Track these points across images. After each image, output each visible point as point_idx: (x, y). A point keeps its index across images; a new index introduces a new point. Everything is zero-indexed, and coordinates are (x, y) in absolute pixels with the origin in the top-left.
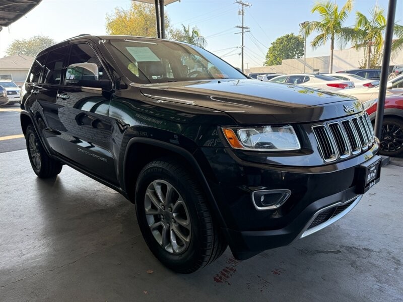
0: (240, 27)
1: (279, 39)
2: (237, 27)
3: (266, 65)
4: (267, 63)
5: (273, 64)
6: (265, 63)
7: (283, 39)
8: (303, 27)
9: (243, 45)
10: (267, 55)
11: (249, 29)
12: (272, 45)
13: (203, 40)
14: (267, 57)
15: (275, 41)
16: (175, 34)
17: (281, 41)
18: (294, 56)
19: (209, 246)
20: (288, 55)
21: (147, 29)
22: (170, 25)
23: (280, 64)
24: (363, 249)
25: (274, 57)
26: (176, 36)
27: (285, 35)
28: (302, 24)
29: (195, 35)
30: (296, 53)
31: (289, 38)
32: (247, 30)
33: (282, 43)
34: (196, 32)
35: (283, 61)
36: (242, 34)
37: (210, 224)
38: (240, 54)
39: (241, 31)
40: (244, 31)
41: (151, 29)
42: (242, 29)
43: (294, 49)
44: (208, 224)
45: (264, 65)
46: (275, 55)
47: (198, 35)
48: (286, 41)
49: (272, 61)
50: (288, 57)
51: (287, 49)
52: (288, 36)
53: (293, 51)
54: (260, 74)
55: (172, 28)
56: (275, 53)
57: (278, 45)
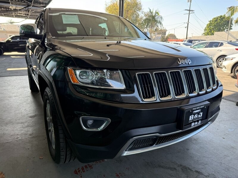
0: (188, 10)
1: (215, 18)
2: (186, 10)
3: (204, 35)
4: (204, 34)
5: (209, 35)
6: (203, 34)
7: (217, 18)
8: (230, 10)
9: (188, 22)
10: (205, 29)
11: (193, 12)
12: (209, 22)
13: (161, 18)
14: (205, 30)
15: (212, 20)
16: (146, 14)
17: (216, 19)
18: (224, 30)
19: (62, 149)
20: (220, 29)
21: (128, 11)
22: (142, 8)
23: (213, 34)
24: (195, 171)
25: (210, 30)
26: (147, 15)
27: (219, 16)
28: (229, 8)
29: (157, 15)
30: (226, 28)
31: (222, 18)
32: (192, 12)
33: (216, 21)
34: (157, 13)
35: (215, 33)
36: (188, 14)
37: (62, 134)
38: (186, 27)
39: (189, 13)
40: (190, 12)
41: (130, 11)
42: (189, 11)
43: (225, 25)
44: (60, 135)
45: (202, 35)
46: (210, 29)
47: (158, 14)
48: (219, 19)
49: (208, 33)
50: (219, 30)
51: (220, 25)
52: (222, 16)
53: (224, 26)
54: (195, 40)
55: (143, 10)
56: (211, 27)
57: (214, 22)
